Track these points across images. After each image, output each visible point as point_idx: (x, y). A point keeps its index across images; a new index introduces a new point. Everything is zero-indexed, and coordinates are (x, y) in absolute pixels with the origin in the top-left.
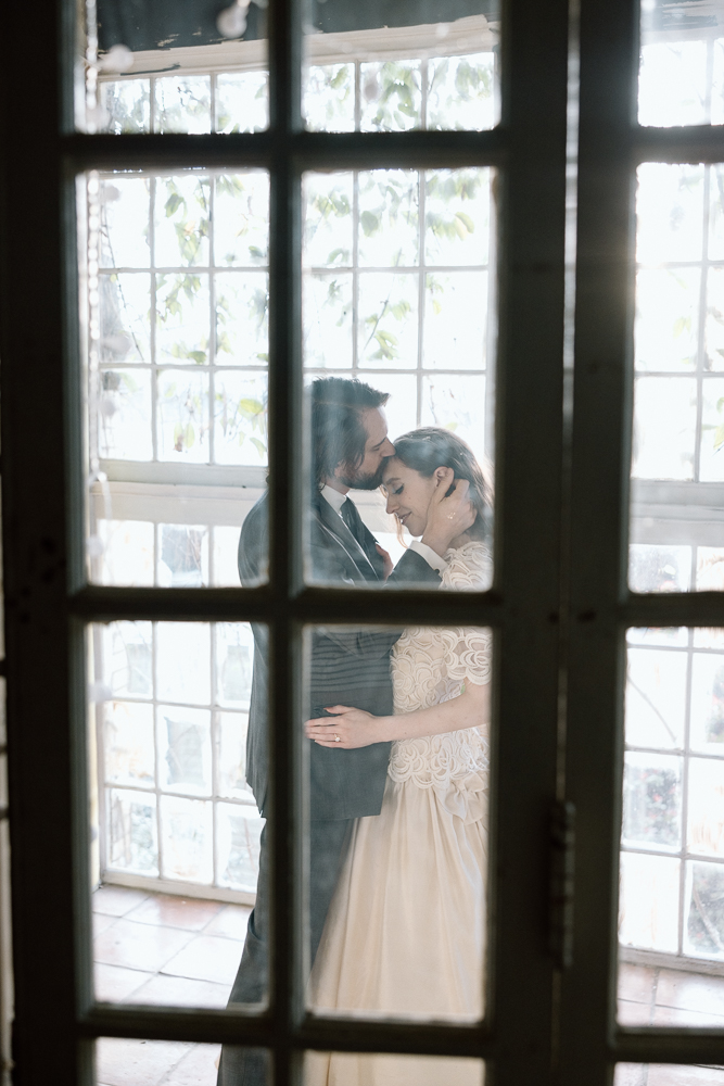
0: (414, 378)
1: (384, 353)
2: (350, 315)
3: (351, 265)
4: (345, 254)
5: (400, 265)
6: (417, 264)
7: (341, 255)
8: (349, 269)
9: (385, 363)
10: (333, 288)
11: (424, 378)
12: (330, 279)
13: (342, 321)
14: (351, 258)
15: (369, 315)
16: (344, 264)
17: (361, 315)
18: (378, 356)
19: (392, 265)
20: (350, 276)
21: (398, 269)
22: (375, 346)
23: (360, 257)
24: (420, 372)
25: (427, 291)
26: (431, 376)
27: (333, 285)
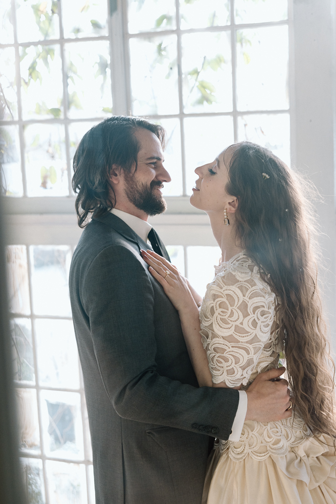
0: (230, 119)
1: (204, 99)
2: (176, 70)
3: (174, 28)
4: (169, 19)
5: (215, 25)
6: (229, 24)
7: (165, 21)
8: (172, 32)
9: (206, 108)
10: (160, 49)
11: (239, 118)
12: (157, 41)
13: (169, 75)
14: (174, 22)
15: (191, 69)
16: (169, 28)
17: (184, 70)
18: (200, 102)
19: (208, 25)
20: (174, 37)
21: (213, 28)
22: (197, 95)
23: (182, 21)
24: (235, 114)
25: (238, 45)
26: (245, 117)
27: (160, 45)
